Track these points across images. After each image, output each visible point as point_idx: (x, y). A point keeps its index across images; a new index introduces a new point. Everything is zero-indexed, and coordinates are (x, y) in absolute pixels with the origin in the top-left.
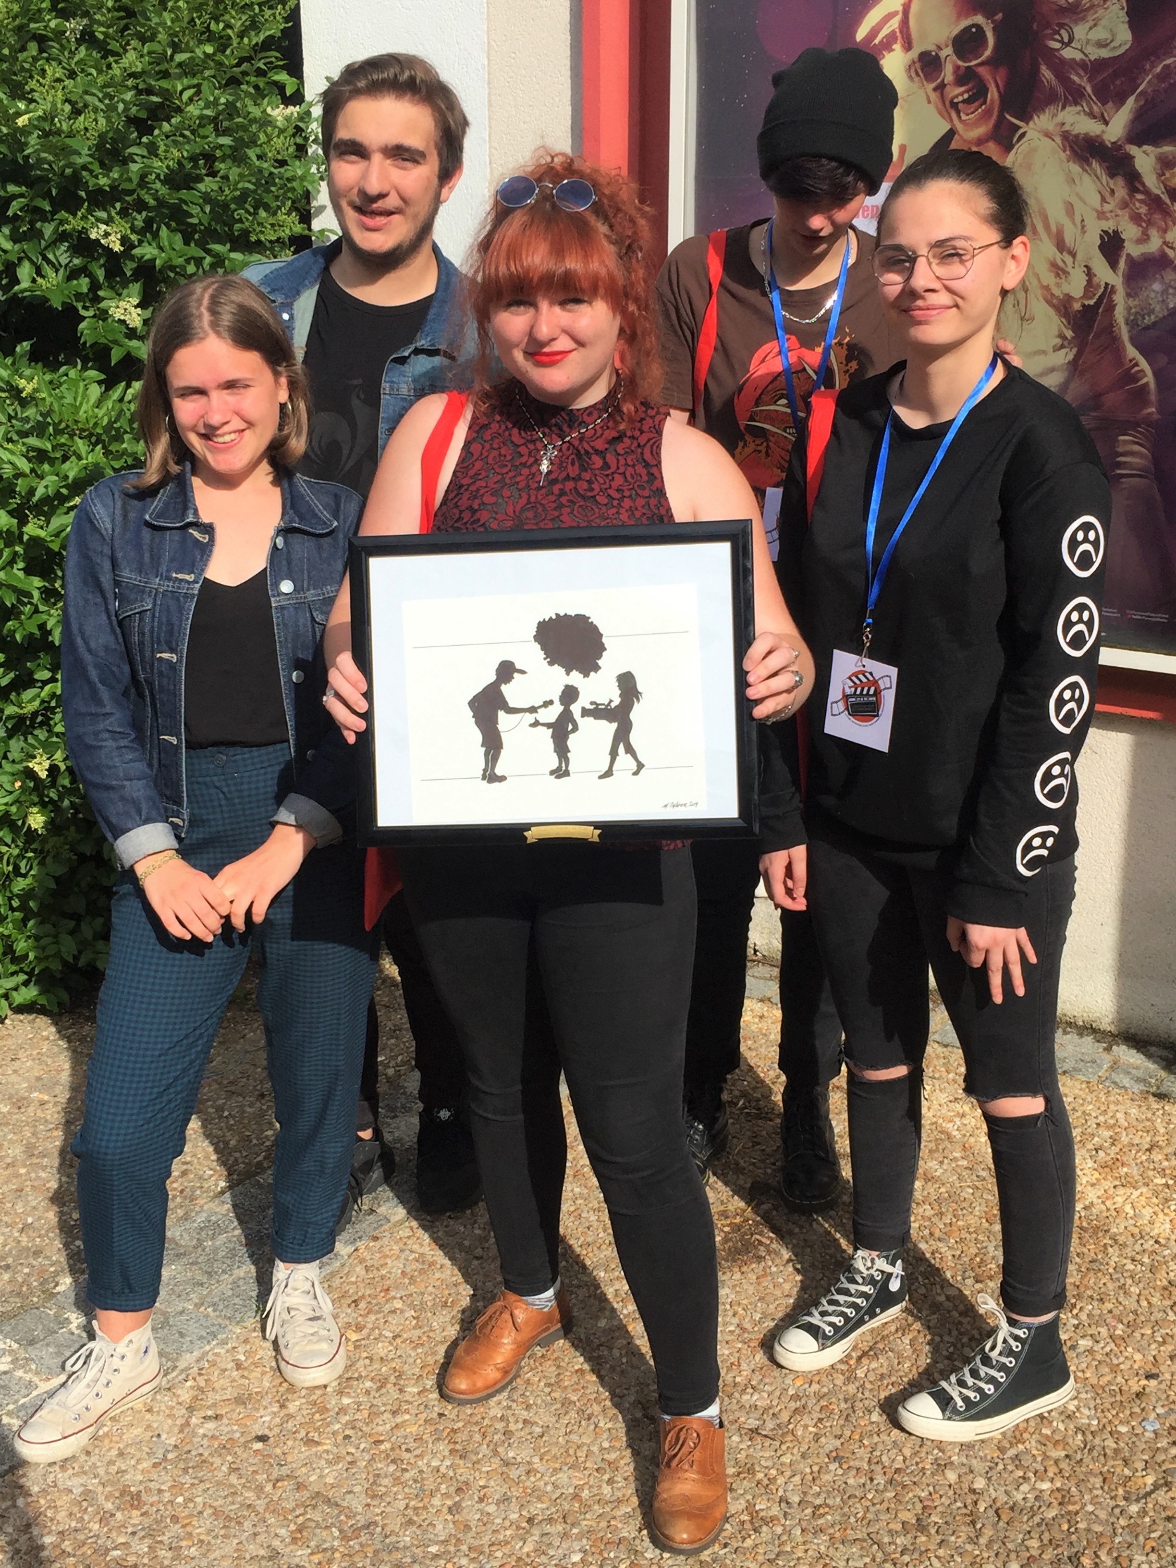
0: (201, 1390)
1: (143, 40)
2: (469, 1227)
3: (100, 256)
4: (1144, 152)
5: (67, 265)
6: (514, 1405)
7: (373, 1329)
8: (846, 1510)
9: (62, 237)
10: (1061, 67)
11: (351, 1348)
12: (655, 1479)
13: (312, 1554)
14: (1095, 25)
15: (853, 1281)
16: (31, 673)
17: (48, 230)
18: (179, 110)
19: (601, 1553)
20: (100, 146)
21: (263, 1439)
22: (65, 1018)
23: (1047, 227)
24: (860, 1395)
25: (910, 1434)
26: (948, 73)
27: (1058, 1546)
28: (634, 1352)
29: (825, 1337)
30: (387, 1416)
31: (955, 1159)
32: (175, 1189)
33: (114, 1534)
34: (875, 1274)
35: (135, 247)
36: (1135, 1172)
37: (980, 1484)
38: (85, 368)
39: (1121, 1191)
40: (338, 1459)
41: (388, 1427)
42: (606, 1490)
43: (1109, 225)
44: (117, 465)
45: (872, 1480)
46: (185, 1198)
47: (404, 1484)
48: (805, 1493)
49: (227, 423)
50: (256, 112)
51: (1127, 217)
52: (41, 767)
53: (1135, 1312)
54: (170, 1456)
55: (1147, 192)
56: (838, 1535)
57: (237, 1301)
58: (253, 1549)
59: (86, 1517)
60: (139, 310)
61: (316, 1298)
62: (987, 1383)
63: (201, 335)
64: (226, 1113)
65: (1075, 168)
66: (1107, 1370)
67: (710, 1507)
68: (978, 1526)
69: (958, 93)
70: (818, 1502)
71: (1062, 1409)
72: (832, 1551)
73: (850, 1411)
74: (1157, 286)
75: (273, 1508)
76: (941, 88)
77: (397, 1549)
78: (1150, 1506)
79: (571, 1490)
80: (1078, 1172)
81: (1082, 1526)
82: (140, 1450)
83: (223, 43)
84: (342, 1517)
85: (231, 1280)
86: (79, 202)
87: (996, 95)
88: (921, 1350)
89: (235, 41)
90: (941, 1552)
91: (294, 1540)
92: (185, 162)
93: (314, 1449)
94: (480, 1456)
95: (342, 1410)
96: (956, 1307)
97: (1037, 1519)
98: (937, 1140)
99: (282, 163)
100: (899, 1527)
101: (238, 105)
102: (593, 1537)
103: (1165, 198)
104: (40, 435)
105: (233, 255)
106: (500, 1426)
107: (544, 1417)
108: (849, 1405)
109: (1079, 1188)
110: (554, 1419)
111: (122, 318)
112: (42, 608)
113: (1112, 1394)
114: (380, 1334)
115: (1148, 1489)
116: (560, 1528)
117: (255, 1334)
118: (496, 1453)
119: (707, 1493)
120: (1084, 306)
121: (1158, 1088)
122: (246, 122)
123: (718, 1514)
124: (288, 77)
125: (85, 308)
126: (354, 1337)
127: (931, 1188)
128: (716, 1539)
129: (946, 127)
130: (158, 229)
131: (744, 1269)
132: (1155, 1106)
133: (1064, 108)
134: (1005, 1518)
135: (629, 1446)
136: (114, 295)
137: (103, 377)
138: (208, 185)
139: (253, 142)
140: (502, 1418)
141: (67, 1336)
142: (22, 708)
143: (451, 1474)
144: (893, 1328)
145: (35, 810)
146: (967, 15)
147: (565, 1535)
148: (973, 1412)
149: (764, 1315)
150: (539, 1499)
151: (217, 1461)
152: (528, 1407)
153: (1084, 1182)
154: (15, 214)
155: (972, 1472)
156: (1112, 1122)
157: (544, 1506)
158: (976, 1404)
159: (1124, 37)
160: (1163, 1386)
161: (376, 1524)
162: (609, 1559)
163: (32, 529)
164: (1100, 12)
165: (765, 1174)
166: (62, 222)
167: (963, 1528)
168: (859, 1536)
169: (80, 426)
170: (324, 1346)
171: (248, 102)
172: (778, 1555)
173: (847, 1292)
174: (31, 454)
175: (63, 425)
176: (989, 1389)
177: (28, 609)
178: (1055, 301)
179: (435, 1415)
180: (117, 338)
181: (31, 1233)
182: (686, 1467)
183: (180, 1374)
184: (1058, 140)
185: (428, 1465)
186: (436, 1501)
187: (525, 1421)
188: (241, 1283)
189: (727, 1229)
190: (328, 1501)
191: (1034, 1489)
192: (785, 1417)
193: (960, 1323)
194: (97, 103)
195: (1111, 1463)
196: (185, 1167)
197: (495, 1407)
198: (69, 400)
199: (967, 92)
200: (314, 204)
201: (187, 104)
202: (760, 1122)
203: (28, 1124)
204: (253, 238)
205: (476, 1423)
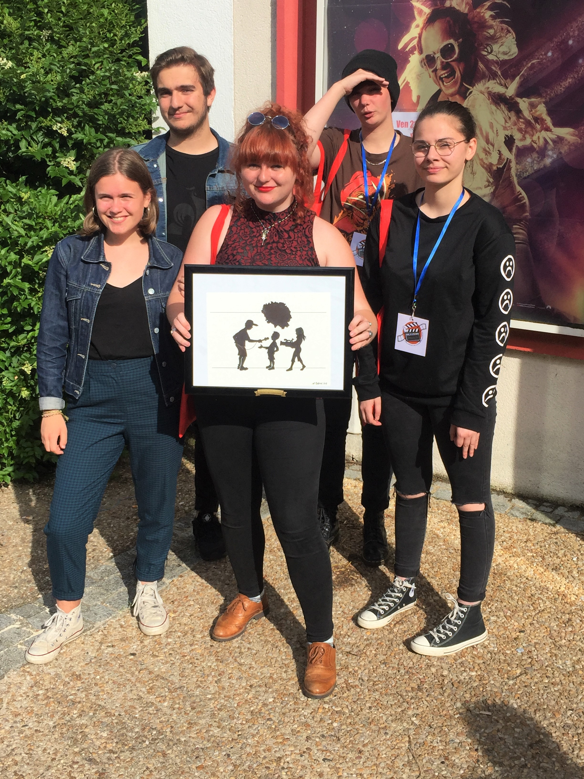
0: (105, 636)
1: (76, 40)
2: (223, 572)
3: (57, 138)
4: (523, 101)
5: (42, 142)
6: (244, 642)
7: (181, 612)
8: (387, 682)
9: (40, 129)
10: (487, 63)
11: (172, 620)
12: (305, 670)
13: (157, 697)
14: (502, 45)
15: (394, 591)
16: (23, 327)
17: (34, 125)
18: (93, 73)
19: (281, 698)
20: (58, 89)
21: (133, 654)
22: (36, 486)
23: (482, 133)
24: (395, 639)
25: (416, 653)
26: (438, 65)
27: (478, 697)
28: (296, 622)
29: (380, 614)
30: (187, 646)
31: (440, 545)
32: (90, 556)
33: (70, 690)
34: (403, 588)
35: (73, 134)
36: (519, 551)
37: (445, 673)
38: (48, 189)
39: (513, 558)
40: (167, 662)
41: (188, 650)
42: (284, 675)
43: (509, 133)
44: (65, 232)
45: (399, 671)
46: (95, 560)
47: (196, 672)
48: (370, 676)
49: (121, 212)
50: (129, 74)
51: (516, 129)
52: (28, 369)
53: (516, 607)
54: (93, 661)
55: (525, 118)
56: (384, 692)
57: (120, 601)
58: (130, 696)
59: (57, 684)
60: (75, 163)
61: (155, 598)
62: (449, 631)
63: (114, 172)
64: (112, 525)
65: (494, 107)
66: (502, 629)
67: (329, 679)
68: (444, 689)
69: (442, 73)
70: (375, 680)
71: (482, 644)
72: (381, 699)
73: (391, 645)
74: (529, 160)
75: (139, 680)
76: (435, 71)
77: (193, 696)
78: (518, 681)
79: (269, 675)
80: (494, 551)
81: (489, 689)
82: (80, 658)
83: (113, 43)
84: (169, 684)
85: (117, 592)
86: (49, 113)
87: (459, 75)
88: (422, 621)
89: (118, 42)
90: (428, 699)
91: (149, 693)
92: (96, 96)
93: (156, 659)
94: (229, 661)
95: (168, 644)
96: (438, 604)
97: (469, 686)
98: (432, 538)
99: (140, 97)
100: (410, 689)
101: (121, 71)
102: (278, 692)
103: (533, 122)
104: (30, 219)
105: (118, 139)
106: (238, 650)
107: (256, 647)
108: (390, 642)
109: (494, 557)
110: (261, 648)
111: (67, 166)
112: (29, 297)
113: (504, 638)
114: (184, 615)
115: (517, 675)
116: (264, 689)
117: (128, 614)
118: (236, 660)
119: (328, 674)
120: (497, 168)
121: (531, 516)
122: (124, 79)
123: (332, 683)
124: (142, 58)
125: (50, 161)
126: (173, 615)
127: (429, 557)
128: (331, 693)
129: (437, 88)
130: (84, 126)
131: (346, 589)
132: (529, 524)
133: (489, 81)
134: (456, 686)
135: (294, 658)
136: (63, 155)
137: (58, 193)
138: (106, 106)
139: (127, 88)
140: (238, 647)
141: (45, 614)
142: (19, 343)
143: (216, 668)
144: (410, 613)
145: (25, 389)
146: (447, 39)
147: (266, 692)
148: (443, 643)
149: (354, 607)
150: (255, 678)
151: (114, 663)
152: (250, 643)
153: (497, 554)
154: (19, 119)
155: (442, 668)
156: (510, 530)
157: (257, 681)
158: (445, 640)
159: (515, 50)
160: (526, 635)
161: (184, 687)
162: (285, 700)
163: (26, 260)
164: (504, 39)
165: (356, 551)
166: (40, 122)
167: (438, 690)
168: (393, 693)
169: (48, 214)
170: (159, 618)
171: (125, 69)
172: (358, 699)
173: (391, 596)
174: (26, 227)
175: (40, 214)
176: (450, 634)
177: (23, 297)
178: (485, 166)
179: (209, 646)
180: (65, 175)
181: (26, 573)
182: (319, 663)
183: (96, 629)
184: (486, 95)
185: (206, 665)
186: (210, 678)
187: (248, 648)
188: (121, 594)
189: (338, 573)
190: (163, 678)
191: (468, 675)
192: (362, 647)
193: (440, 610)
194: (57, 69)
195: (502, 665)
196: (94, 547)
197: (235, 643)
198: (43, 203)
199: (447, 73)
200: (154, 116)
201: (97, 70)
202: (353, 530)
203: (21, 529)
204: (127, 131)
205: (227, 649)
